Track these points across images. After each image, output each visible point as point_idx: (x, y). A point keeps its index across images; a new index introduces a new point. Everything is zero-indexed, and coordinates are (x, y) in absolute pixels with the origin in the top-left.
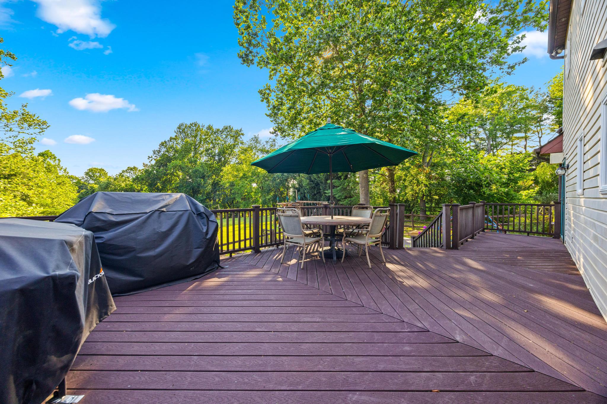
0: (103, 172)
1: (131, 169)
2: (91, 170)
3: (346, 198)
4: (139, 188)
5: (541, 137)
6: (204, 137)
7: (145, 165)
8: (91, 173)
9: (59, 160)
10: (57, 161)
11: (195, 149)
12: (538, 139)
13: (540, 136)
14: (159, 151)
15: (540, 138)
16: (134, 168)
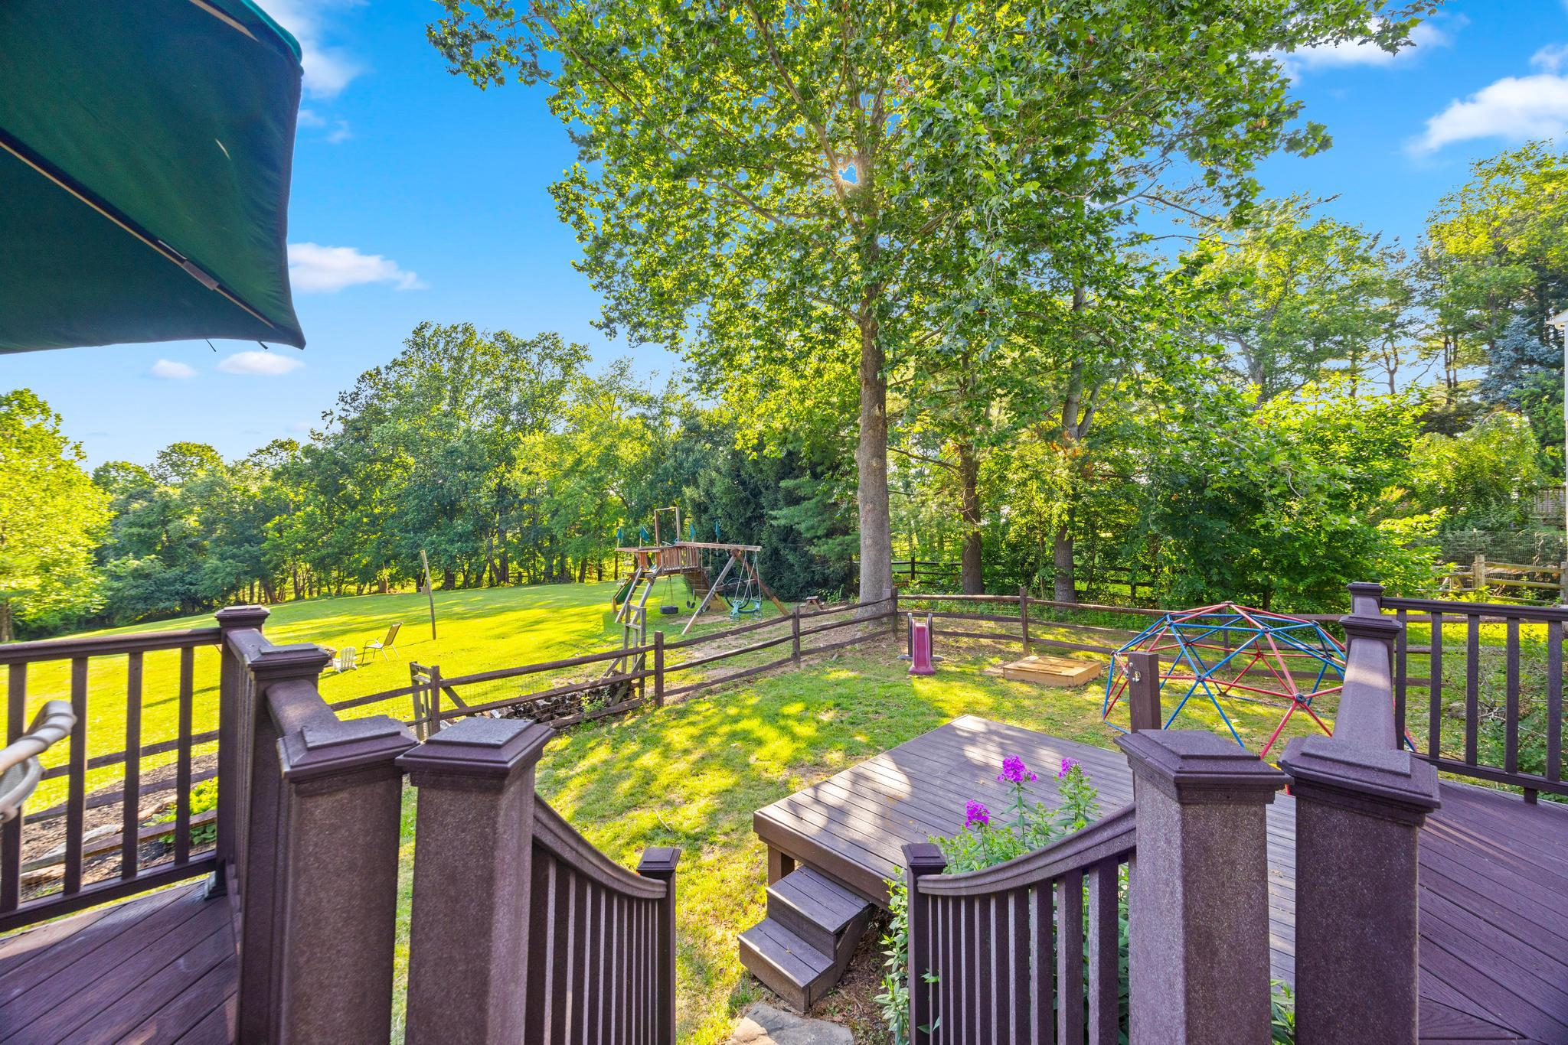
0: (210, 454)
1: (282, 446)
2: (177, 449)
3: (830, 533)
4: (301, 498)
5: (1395, 370)
6: (481, 359)
7: (316, 436)
8: (177, 456)
9: (57, 416)
10: (52, 420)
11: (456, 390)
12: (1386, 377)
13: (1392, 368)
14: (355, 396)
15: (1392, 373)
16: (290, 442)
